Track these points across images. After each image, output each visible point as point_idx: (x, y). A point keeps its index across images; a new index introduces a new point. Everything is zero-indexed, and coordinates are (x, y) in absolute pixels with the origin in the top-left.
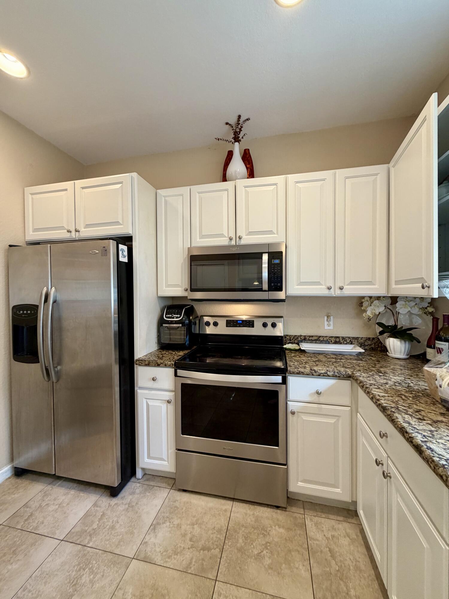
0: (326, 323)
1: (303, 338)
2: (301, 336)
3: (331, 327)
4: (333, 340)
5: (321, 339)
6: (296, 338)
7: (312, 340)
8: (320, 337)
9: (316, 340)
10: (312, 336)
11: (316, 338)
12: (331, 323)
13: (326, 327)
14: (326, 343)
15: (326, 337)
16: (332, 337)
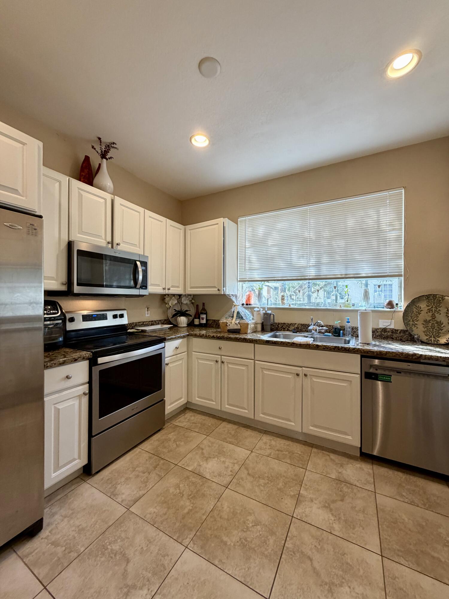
0: (146, 312)
1: (135, 324)
2: (133, 323)
3: (149, 315)
4: (150, 323)
5: (145, 323)
6: (131, 325)
7: (140, 325)
8: (144, 322)
9: (142, 325)
10: (140, 322)
11: (141, 323)
12: (149, 312)
13: (147, 315)
14: (147, 326)
15: (147, 321)
16: (150, 321)
